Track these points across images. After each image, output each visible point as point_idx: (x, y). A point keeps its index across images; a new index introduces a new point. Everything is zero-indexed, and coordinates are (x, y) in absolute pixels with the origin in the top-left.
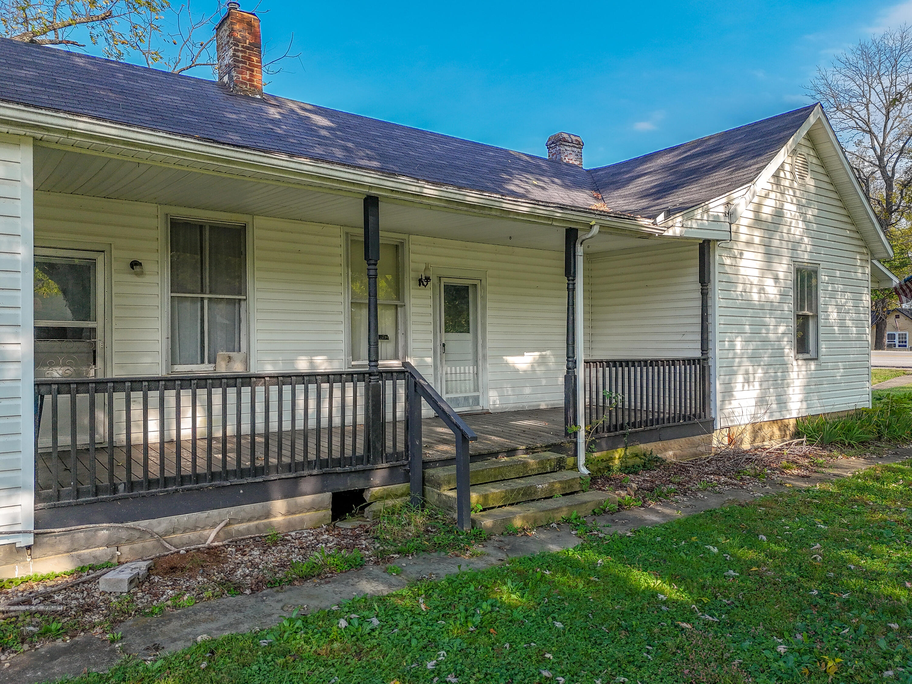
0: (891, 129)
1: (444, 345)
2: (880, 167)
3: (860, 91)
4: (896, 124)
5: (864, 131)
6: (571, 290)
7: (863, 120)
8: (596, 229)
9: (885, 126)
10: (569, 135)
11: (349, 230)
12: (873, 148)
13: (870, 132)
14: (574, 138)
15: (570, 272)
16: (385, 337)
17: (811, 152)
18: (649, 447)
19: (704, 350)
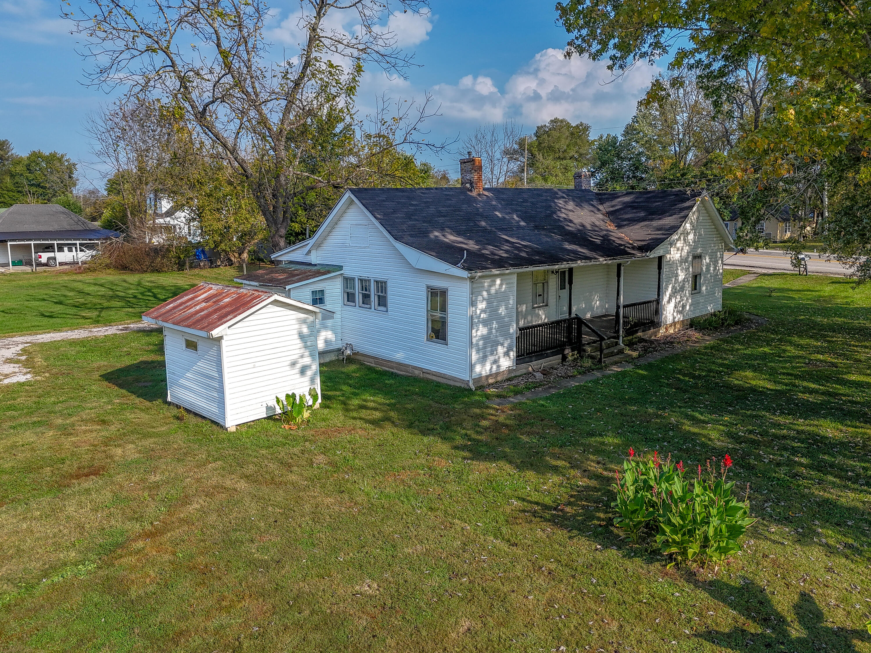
1: (560, 296)
6: (618, 282)
8: (629, 263)
15: (619, 276)
16: (540, 295)
17: (701, 205)
18: (640, 334)
19: (659, 295)
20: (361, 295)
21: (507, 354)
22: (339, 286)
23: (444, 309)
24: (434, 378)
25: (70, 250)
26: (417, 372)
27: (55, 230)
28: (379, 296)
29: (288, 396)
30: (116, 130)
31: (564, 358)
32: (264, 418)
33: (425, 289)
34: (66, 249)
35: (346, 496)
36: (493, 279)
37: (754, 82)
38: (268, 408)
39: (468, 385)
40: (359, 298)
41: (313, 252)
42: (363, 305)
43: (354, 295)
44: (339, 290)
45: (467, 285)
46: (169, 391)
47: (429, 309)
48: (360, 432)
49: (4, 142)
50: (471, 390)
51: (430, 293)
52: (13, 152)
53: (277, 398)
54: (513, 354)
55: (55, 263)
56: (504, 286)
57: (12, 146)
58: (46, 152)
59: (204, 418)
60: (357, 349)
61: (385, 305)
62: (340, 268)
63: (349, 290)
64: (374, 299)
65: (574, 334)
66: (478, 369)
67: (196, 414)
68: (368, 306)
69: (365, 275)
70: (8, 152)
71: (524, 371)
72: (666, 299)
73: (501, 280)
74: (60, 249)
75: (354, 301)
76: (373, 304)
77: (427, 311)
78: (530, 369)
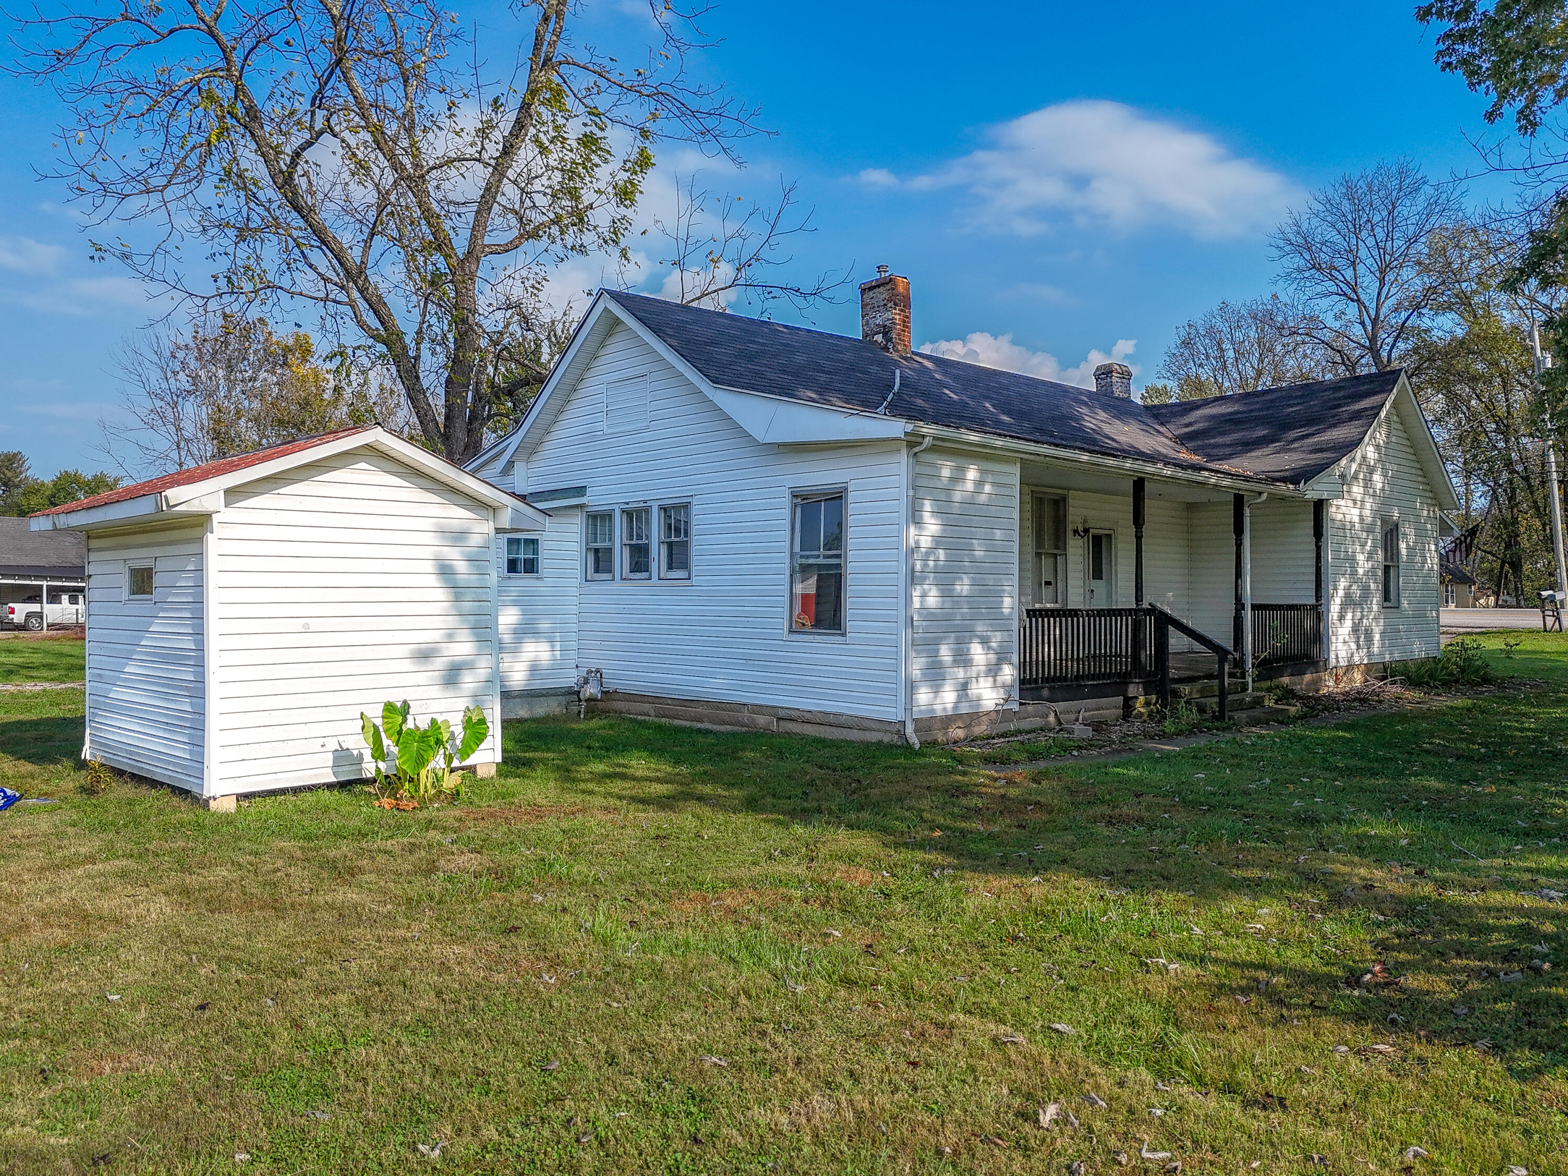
0: (1386, 298)
1: (1092, 591)
2: (1371, 349)
3: (1346, 244)
4: (1393, 291)
5: (1350, 298)
6: (1239, 544)
7: (1347, 284)
8: (1265, 496)
9: (1379, 294)
10: (1119, 365)
11: (1035, 489)
12: (1362, 323)
13: (1359, 301)
14: (1124, 369)
15: (1239, 530)
16: (1048, 583)
17: (1394, 411)
18: (1286, 680)
19: (1318, 597)
20: (626, 552)
21: (993, 671)
22: (577, 537)
23: (836, 541)
24: (809, 730)
25: (73, 600)
26: (762, 720)
27: (51, 564)
28: (670, 545)
29: (389, 708)
30: (181, 376)
31: (1128, 705)
32: (330, 786)
33: (786, 501)
34: (65, 598)
35: (522, 942)
36: (962, 461)
37: (1375, 322)
38: (342, 756)
39: (903, 736)
40: (621, 558)
41: (519, 467)
42: (632, 576)
43: (609, 551)
44: (576, 547)
45: (901, 463)
46: (88, 731)
47: (797, 549)
48: (600, 816)
49: (15, 455)
50: (908, 746)
51: (799, 511)
52: (28, 473)
53: (362, 714)
54: (1008, 673)
55: (41, 624)
56: (988, 488)
57: (27, 464)
58: (88, 474)
59: (155, 784)
60: (611, 684)
61: (685, 565)
62: (580, 491)
63: (598, 545)
64: (658, 555)
65: (1150, 649)
66: (923, 696)
67: (139, 779)
68: (645, 575)
69: (635, 499)
70: (21, 473)
71: (1037, 722)
72: (1335, 608)
73: (982, 472)
74: (54, 597)
75: (610, 570)
76: (654, 566)
77: (792, 555)
78: (1052, 718)
